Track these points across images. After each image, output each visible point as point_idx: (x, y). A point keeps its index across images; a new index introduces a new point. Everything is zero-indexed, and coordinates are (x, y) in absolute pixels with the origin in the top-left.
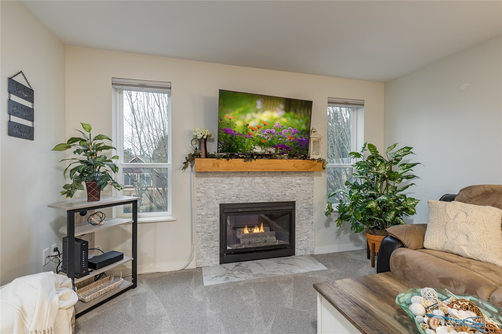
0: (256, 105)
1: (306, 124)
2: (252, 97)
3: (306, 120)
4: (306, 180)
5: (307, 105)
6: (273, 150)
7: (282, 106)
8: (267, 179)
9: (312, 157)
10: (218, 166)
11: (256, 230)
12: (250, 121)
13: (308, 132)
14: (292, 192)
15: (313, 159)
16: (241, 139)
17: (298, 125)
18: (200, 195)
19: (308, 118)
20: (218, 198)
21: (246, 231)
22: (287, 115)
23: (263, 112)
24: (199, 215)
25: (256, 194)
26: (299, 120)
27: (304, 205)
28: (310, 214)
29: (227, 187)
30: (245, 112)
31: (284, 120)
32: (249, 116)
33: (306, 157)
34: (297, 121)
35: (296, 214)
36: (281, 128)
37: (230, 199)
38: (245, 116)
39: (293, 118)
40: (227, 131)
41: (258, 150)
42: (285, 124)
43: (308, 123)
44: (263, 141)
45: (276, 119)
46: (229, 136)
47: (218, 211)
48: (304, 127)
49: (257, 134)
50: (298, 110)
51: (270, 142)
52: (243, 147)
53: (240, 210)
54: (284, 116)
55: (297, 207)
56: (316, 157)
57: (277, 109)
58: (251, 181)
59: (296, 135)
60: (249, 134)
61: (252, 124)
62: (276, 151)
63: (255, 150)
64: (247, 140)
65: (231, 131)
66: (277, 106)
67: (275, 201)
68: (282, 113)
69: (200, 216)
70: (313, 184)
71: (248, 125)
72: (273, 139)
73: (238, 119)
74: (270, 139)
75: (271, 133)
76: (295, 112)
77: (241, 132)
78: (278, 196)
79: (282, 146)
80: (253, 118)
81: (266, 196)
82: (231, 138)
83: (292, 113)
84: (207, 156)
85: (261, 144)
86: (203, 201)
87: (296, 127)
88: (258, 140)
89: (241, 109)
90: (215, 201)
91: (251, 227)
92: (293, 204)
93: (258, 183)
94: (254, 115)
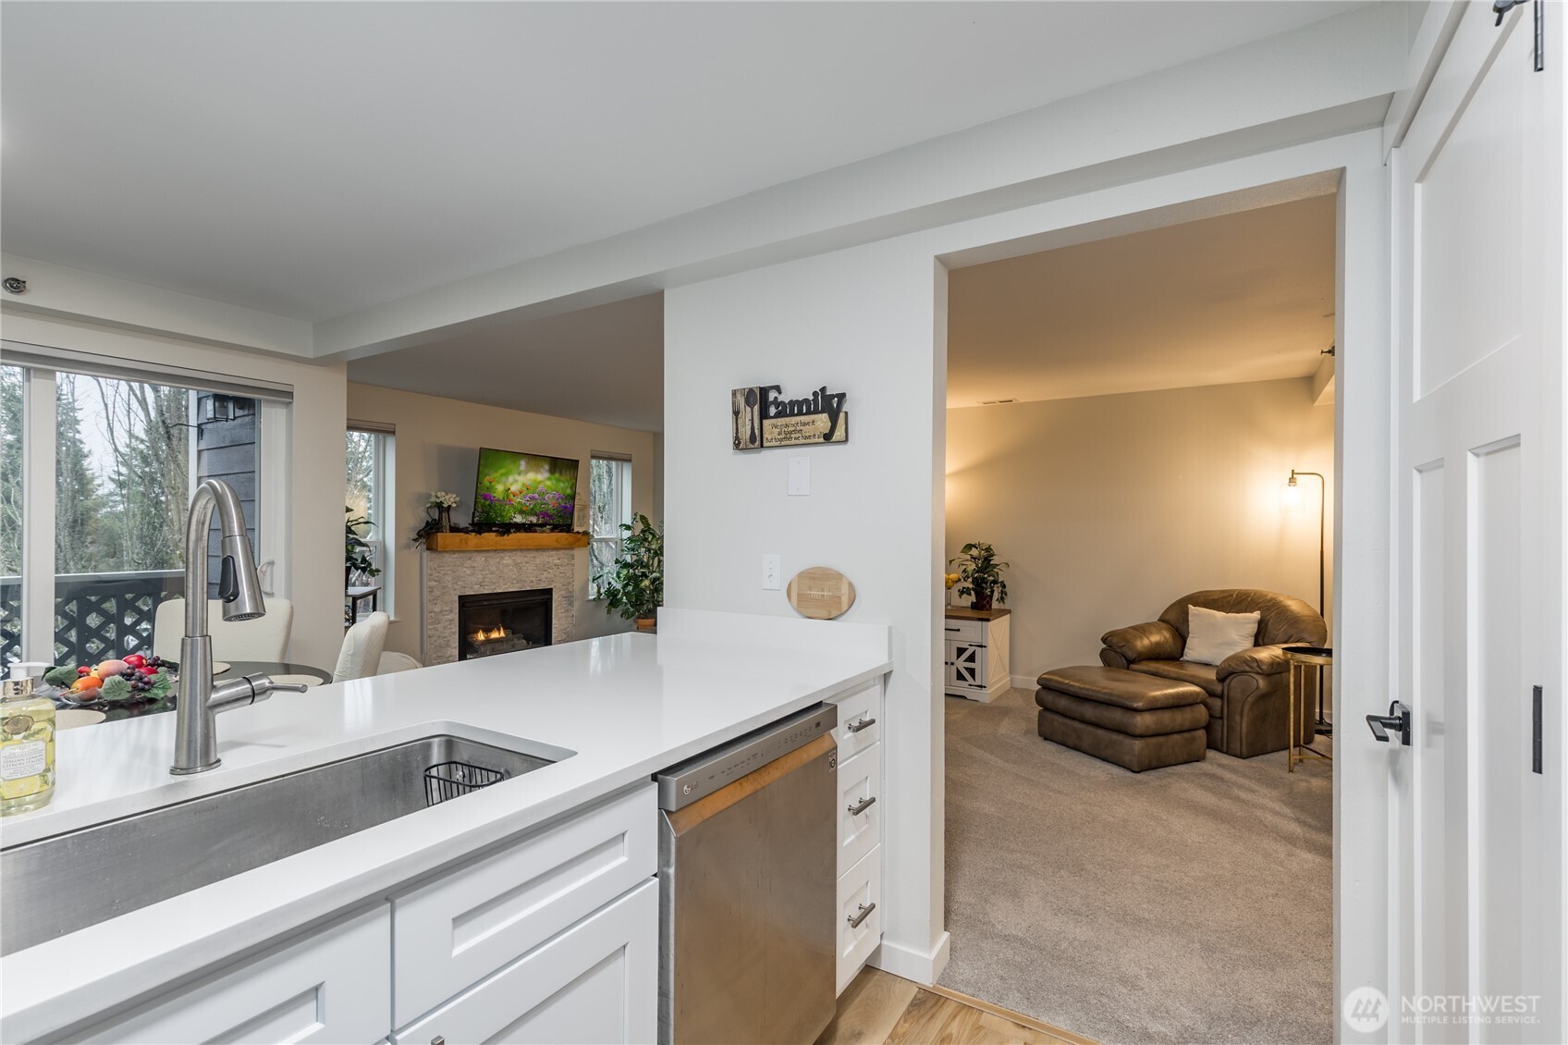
0: (520, 465)
1: (571, 488)
2: (517, 455)
3: (571, 483)
4: (566, 560)
5: (573, 465)
6: (534, 520)
7: (547, 467)
8: (519, 557)
9: (576, 530)
10: (466, 543)
11: (495, 635)
12: (512, 484)
13: (573, 497)
14: (549, 576)
15: (578, 532)
16: (501, 505)
17: (563, 489)
18: (433, 583)
19: (574, 481)
20: (456, 587)
21: (481, 636)
22: (552, 477)
23: (527, 473)
24: (431, 612)
25: (504, 579)
26: (564, 483)
27: (563, 592)
28: (570, 604)
29: (468, 572)
30: (506, 474)
31: (549, 483)
32: (511, 479)
33: (568, 528)
34: (562, 485)
35: (554, 605)
36: (542, 494)
37: (472, 588)
38: (507, 479)
39: (558, 480)
40: (486, 497)
41: (519, 519)
42: (549, 487)
43: (574, 487)
44: (524, 508)
45: (540, 482)
46: (488, 502)
47: (456, 605)
48: (569, 491)
49: (518, 500)
50: (563, 472)
51: (532, 509)
52: (502, 516)
53: (485, 603)
54: (549, 479)
55: (555, 596)
56: (581, 530)
57: (542, 470)
58: (499, 563)
59: (560, 501)
60: (510, 500)
61: (514, 488)
62: (538, 520)
63: (515, 520)
64: (507, 507)
65: (490, 497)
66: (542, 467)
67: (528, 589)
68: (547, 475)
69: (433, 614)
70: (573, 565)
71: (509, 489)
72: (535, 505)
73: (499, 483)
74: (532, 506)
75: (533, 498)
76: (561, 473)
77: (501, 498)
78: (532, 582)
79: (545, 514)
80: (516, 481)
81: (518, 582)
82: (489, 505)
83: (557, 475)
84: (454, 529)
85: (521, 512)
86: (437, 593)
87: (561, 492)
88: (519, 507)
89: (503, 471)
90: (452, 592)
91: (487, 631)
92: (548, 592)
93: (507, 565)
94: (517, 477)
